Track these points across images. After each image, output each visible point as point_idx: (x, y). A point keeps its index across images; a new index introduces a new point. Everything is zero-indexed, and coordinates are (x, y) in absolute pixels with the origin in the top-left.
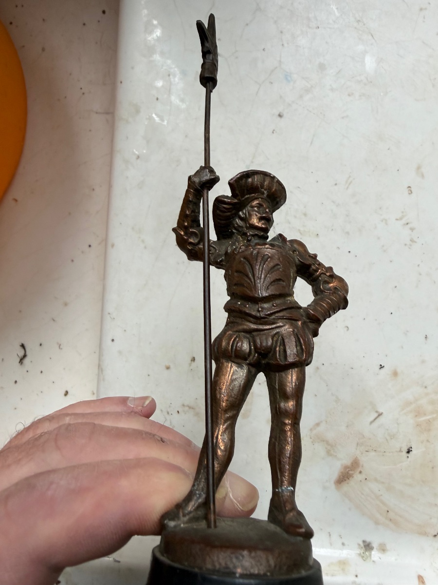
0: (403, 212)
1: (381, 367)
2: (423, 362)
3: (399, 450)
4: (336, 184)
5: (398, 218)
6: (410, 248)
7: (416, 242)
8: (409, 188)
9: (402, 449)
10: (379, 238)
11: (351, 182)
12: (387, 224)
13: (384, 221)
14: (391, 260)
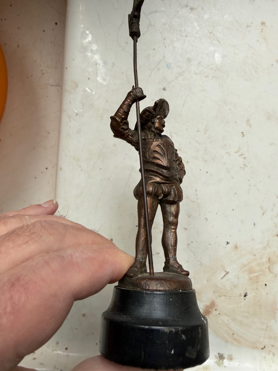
0: (239, 148)
1: (228, 243)
2: (253, 239)
3: (239, 295)
4: (198, 131)
5: (236, 152)
6: (243, 170)
7: (247, 166)
8: (242, 133)
9: (241, 295)
10: (225, 164)
11: (208, 129)
12: (229, 155)
13: (228, 153)
14: (233, 177)
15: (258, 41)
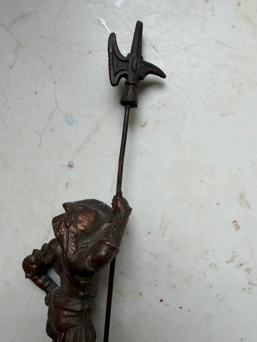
0: (233, 253)
4: (149, 233)
5: (229, 260)
6: (249, 293)
7: (256, 285)
8: (235, 223)
11: (166, 227)
12: (217, 269)
13: (213, 266)
14: (231, 310)
15: (233, 27)
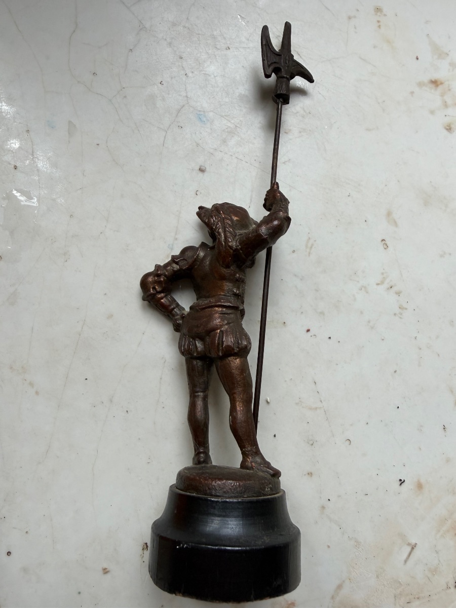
0: (383, 274)
1: (402, 482)
2: (448, 460)
3: (445, 586)
4: (294, 251)
5: (379, 282)
6: (401, 318)
7: (406, 309)
8: (384, 242)
9: (450, 585)
10: (362, 313)
11: (312, 245)
12: (367, 292)
13: (363, 289)
14: (383, 338)
15: (375, 47)
